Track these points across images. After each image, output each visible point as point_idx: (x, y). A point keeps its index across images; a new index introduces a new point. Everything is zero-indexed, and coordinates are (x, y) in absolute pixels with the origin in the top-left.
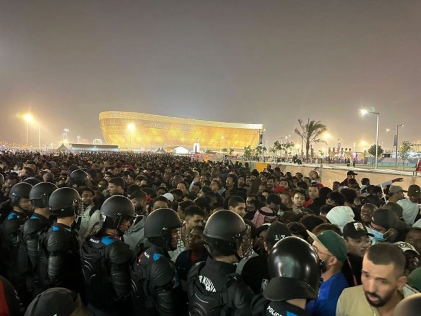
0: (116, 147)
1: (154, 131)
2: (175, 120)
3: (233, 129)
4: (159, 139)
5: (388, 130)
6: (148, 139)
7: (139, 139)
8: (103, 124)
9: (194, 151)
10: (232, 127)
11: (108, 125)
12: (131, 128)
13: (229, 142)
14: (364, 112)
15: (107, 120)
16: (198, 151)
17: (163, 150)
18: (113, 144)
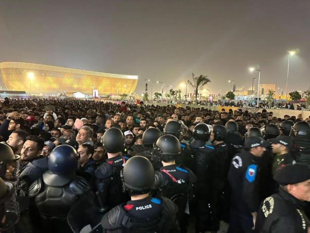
0: (24, 92)
1: (50, 79)
2: (68, 70)
3: (116, 79)
4: (55, 86)
5: (229, 81)
6: (45, 86)
7: (37, 85)
8: (3, 72)
9: (94, 96)
10: (115, 77)
11: (8, 74)
12: (31, 76)
13: (113, 88)
14: (252, 69)
15: (7, 69)
16: (97, 96)
17: (65, 95)
18: (13, 90)
